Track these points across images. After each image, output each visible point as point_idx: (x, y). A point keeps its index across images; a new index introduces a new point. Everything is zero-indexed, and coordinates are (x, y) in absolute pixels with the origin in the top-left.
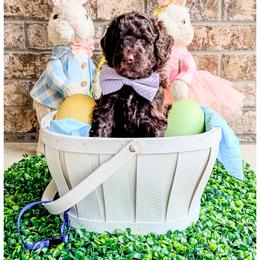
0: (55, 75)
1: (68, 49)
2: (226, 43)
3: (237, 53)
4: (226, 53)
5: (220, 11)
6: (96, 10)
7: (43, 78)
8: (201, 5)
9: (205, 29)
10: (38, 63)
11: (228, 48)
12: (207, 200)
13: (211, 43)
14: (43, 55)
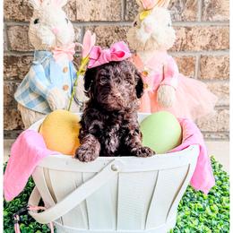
0: (38, 80)
1: (49, 54)
2: (204, 44)
3: (215, 54)
4: (205, 53)
5: (200, 11)
6: (75, 11)
7: (26, 81)
8: (181, 5)
9: (184, 30)
10: (20, 65)
11: (206, 48)
12: (184, 204)
13: (189, 44)
14: (25, 57)
